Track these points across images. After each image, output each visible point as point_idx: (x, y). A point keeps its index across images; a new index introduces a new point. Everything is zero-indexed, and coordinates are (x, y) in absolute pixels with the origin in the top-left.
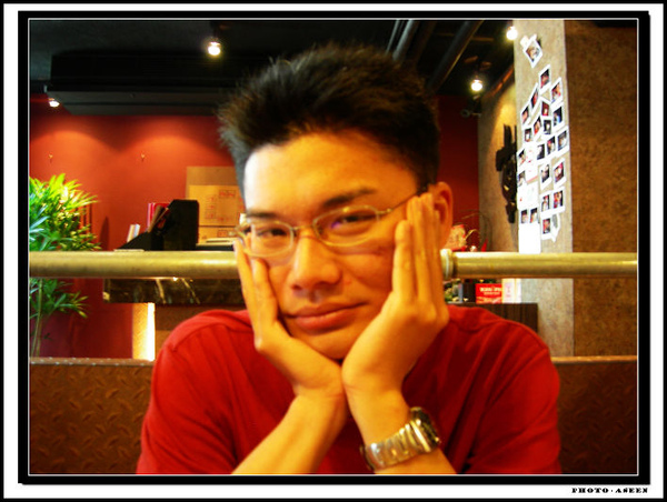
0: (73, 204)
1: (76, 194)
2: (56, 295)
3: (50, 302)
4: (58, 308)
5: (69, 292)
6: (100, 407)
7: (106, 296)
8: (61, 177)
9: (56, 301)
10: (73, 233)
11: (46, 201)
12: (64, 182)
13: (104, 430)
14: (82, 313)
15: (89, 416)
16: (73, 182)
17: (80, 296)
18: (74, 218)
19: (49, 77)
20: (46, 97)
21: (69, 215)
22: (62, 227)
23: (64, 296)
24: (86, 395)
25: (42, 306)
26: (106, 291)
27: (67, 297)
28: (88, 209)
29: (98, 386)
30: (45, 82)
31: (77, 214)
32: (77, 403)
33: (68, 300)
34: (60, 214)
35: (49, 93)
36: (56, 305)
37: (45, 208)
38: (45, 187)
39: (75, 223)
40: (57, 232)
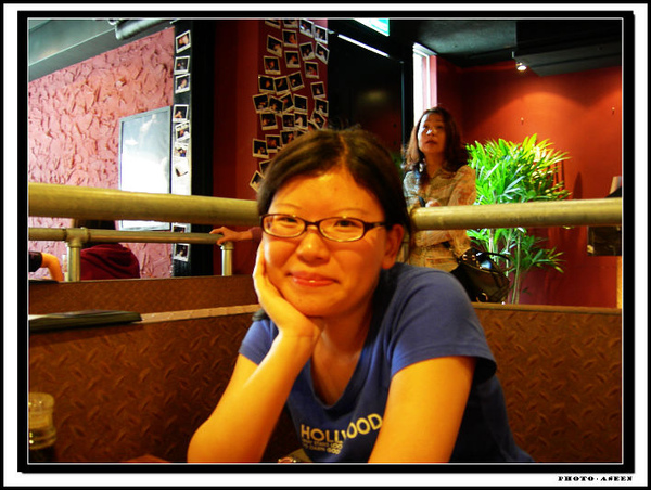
0: (546, 163)
1: (547, 152)
2: (534, 251)
3: (528, 258)
4: (535, 264)
5: (544, 248)
6: (602, 355)
7: (591, 249)
8: (534, 138)
9: (533, 257)
10: (548, 191)
11: (520, 161)
12: (536, 144)
13: (605, 378)
14: (558, 268)
15: (590, 364)
16: (544, 141)
17: (555, 253)
18: (548, 176)
19: (515, 42)
20: (514, 62)
21: (543, 174)
22: (536, 185)
23: (541, 252)
24: (588, 343)
25: (521, 261)
26: (590, 244)
27: (544, 253)
28: (559, 166)
29: (601, 334)
30: (511, 49)
31: (550, 172)
32: (578, 351)
33: (544, 256)
34: (535, 173)
35: (517, 59)
36: (533, 261)
37: (521, 168)
38: (518, 148)
39: (549, 181)
40: (533, 191)
